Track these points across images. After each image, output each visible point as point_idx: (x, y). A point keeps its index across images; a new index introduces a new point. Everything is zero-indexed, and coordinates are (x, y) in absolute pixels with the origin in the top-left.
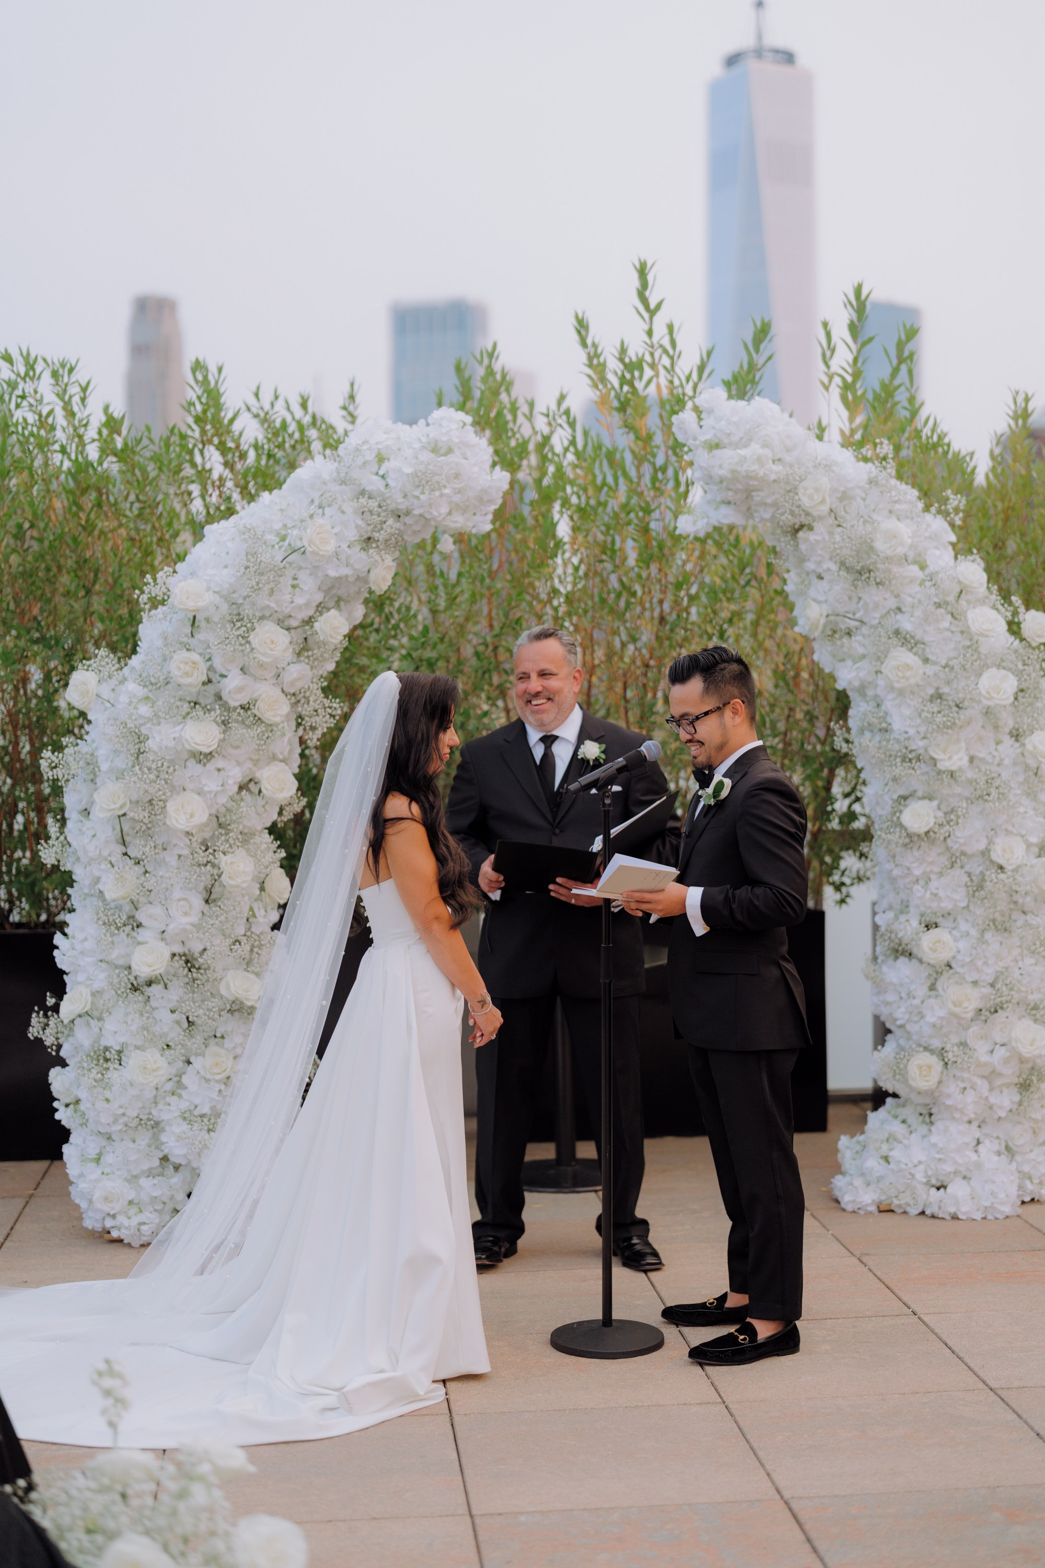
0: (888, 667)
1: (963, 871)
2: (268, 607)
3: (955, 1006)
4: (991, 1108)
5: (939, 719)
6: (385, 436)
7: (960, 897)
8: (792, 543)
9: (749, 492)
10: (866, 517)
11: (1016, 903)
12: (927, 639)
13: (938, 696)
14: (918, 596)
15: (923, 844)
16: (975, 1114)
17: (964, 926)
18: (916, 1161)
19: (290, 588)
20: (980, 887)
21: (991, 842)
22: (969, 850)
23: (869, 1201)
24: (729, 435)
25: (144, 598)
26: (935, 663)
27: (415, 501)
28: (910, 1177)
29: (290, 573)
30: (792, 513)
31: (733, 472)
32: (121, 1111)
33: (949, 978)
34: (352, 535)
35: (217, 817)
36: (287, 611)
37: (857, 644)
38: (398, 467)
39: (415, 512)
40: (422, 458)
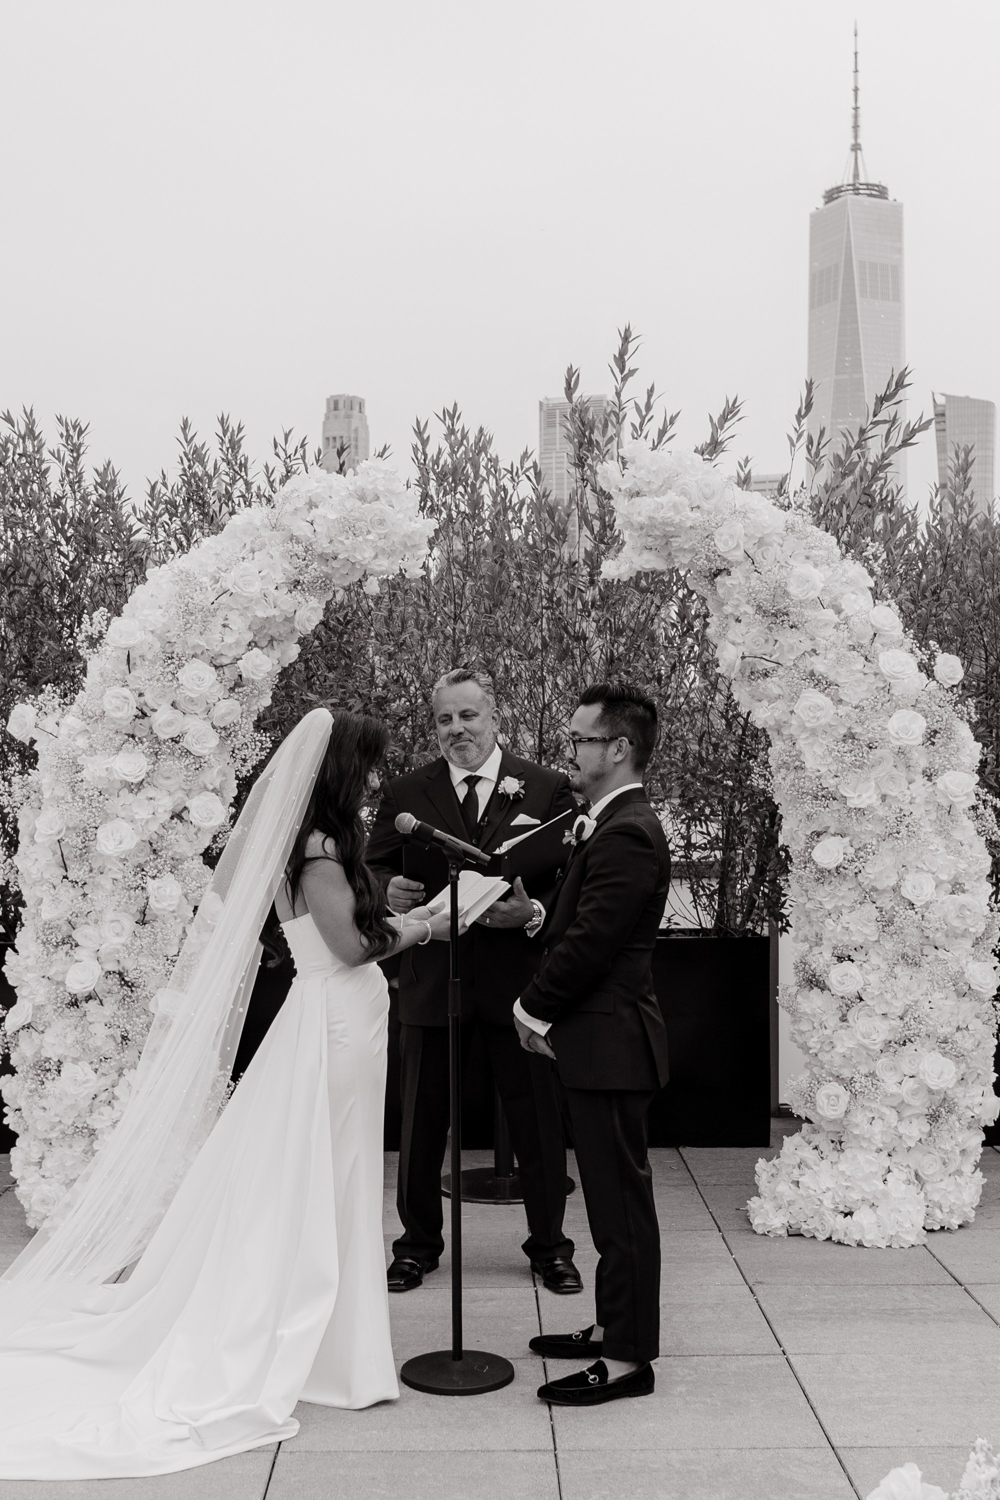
0: (800, 707)
1: (874, 905)
2: (199, 646)
3: (864, 1038)
4: (900, 1137)
5: (848, 758)
6: (316, 485)
7: (871, 931)
8: (709, 587)
9: (667, 538)
10: (783, 563)
11: (928, 937)
12: (840, 681)
13: (851, 736)
14: (832, 639)
15: (833, 879)
16: (883, 1143)
17: (875, 960)
18: (824, 1188)
19: (220, 627)
20: (890, 922)
21: (901, 879)
22: (879, 887)
23: (779, 1225)
24: (649, 482)
26: (847, 704)
27: (340, 546)
28: (819, 1203)
29: (221, 614)
30: (708, 558)
31: (650, 518)
32: (57, 1119)
33: (860, 1010)
34: (280, 578)
35: (151, 844)
36: (217, 650)
37: (772, 685)
38: (327, 513)
39: (340, 557)
40: (348, 505)
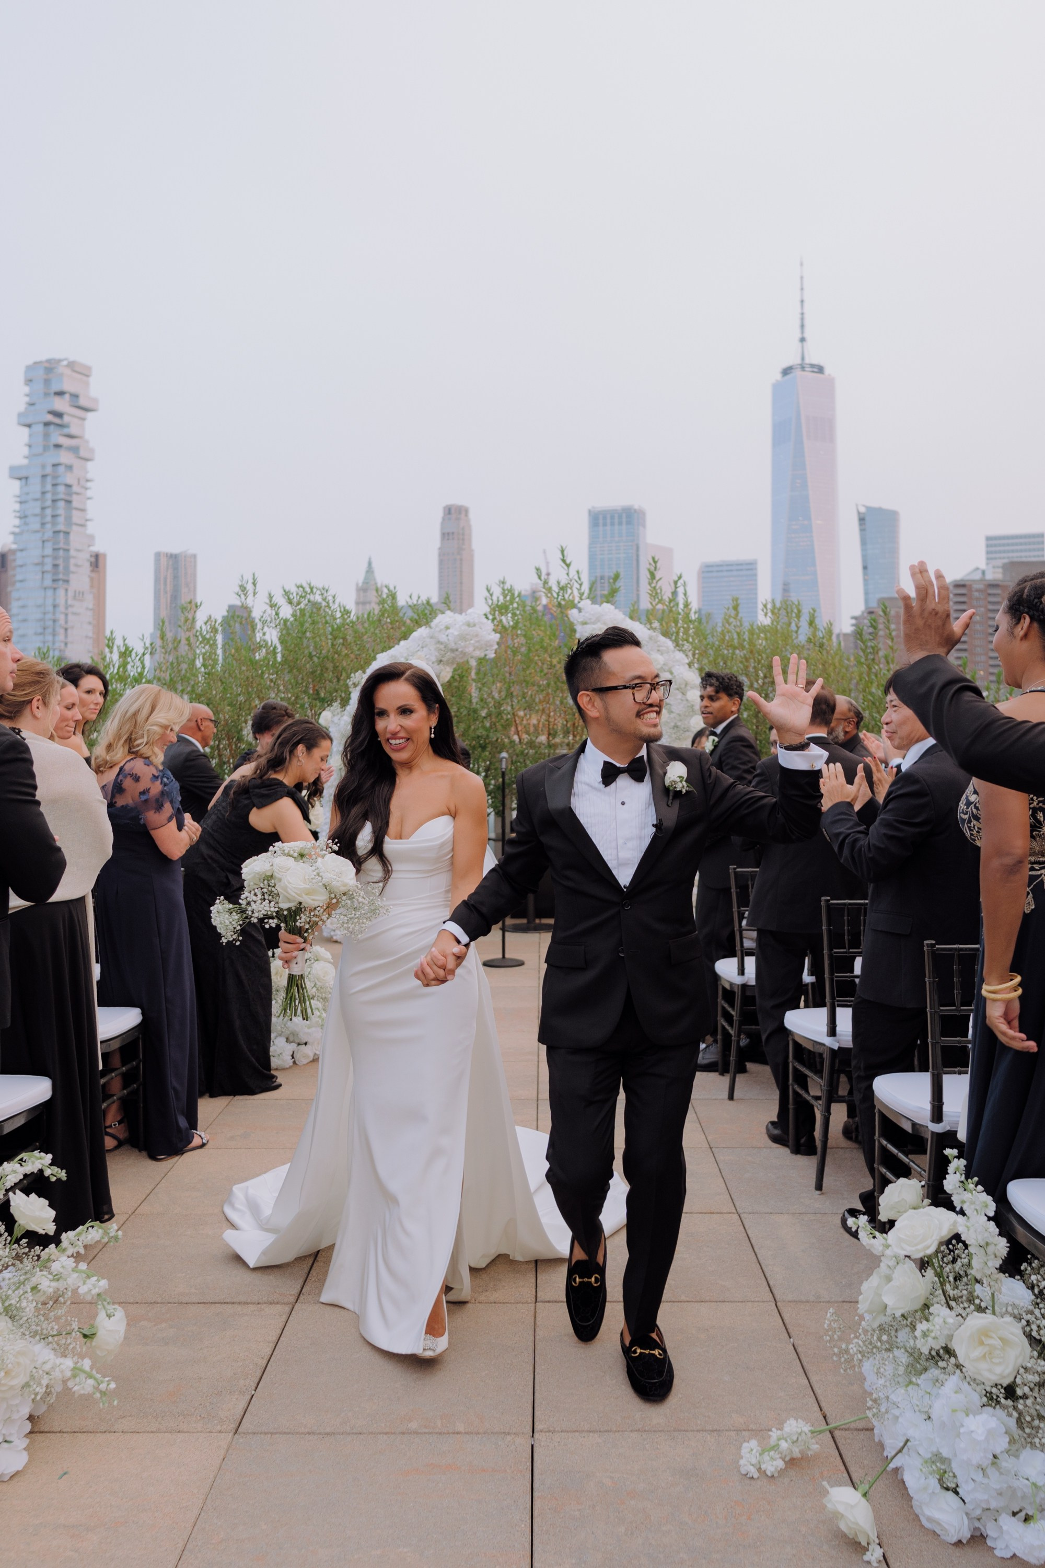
5: (674, 736)
12: (672, 703)
13: (676, 727)
24: (590, 619)
25: (350, 683)
27: (459, 645)
34: (434, 659)
38: (454, 632)
39: (460, 650)
40: (463, 628)
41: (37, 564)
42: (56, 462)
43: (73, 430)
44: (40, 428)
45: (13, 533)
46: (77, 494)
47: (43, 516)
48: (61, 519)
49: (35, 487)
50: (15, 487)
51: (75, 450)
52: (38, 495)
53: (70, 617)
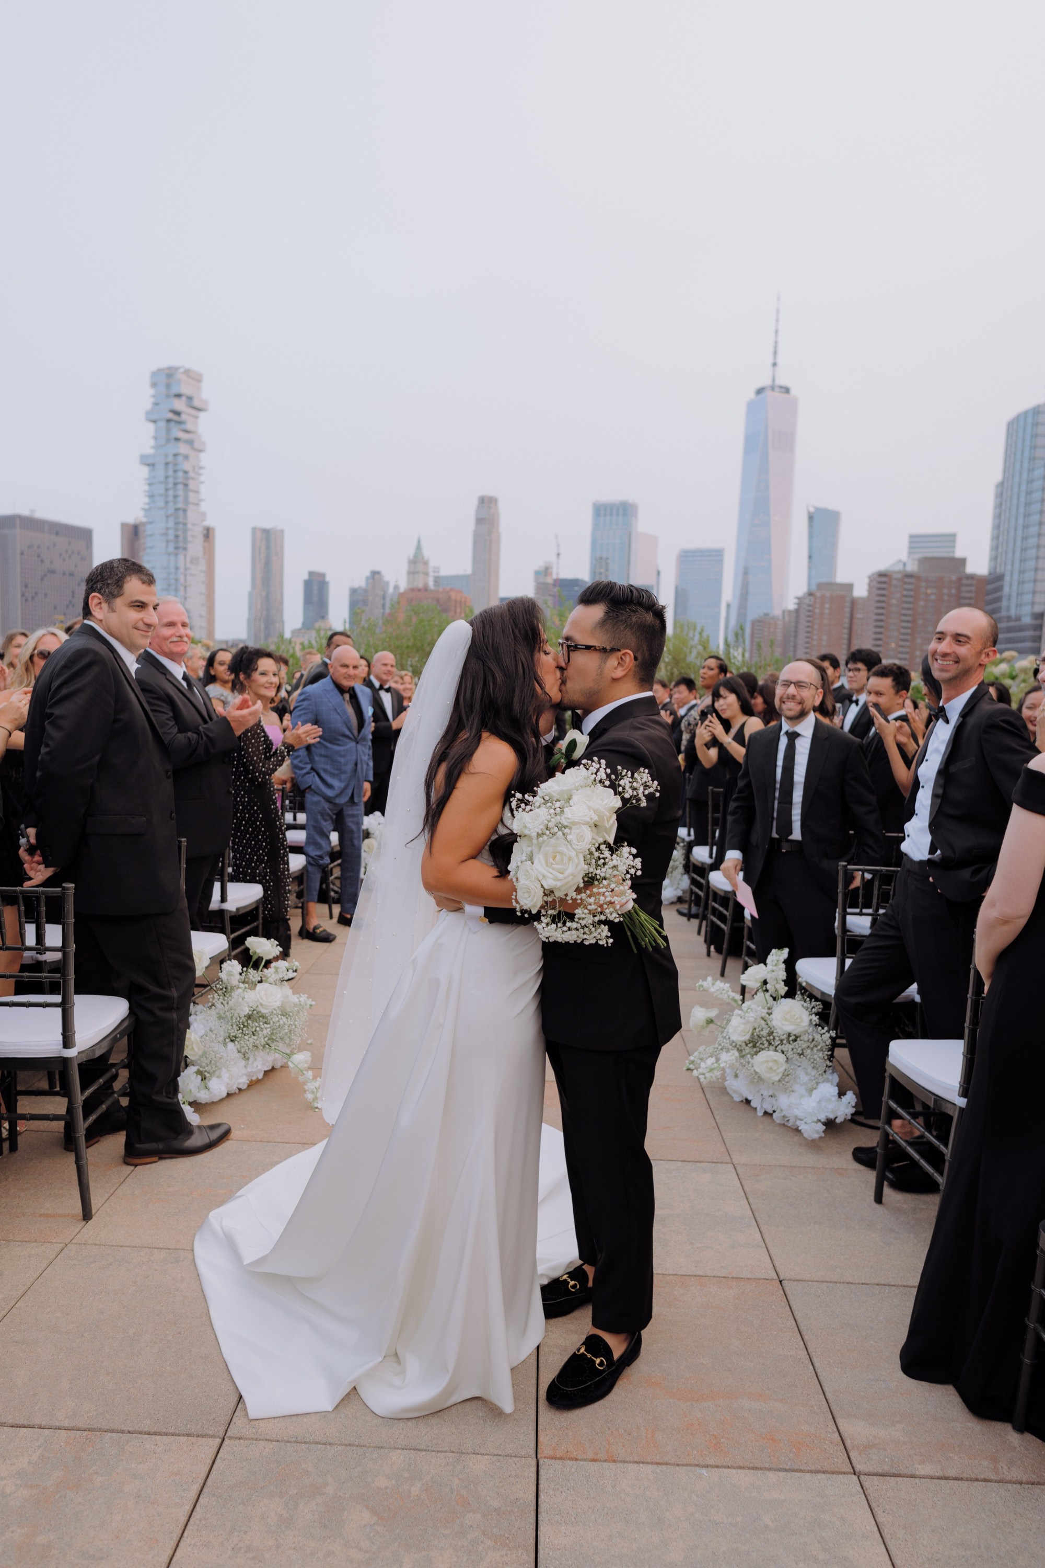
41: (163, 535)
42: (175, 451)
43: (189, 426)
44: (162, 424)
45: (145, 510)
46: (193, 478)
47: (166, 496)
48: (180, 499)
49: (160, 472)
50: (144, 471)
51: (190, 443)
52: (162, 479)
53: (189, 578)
